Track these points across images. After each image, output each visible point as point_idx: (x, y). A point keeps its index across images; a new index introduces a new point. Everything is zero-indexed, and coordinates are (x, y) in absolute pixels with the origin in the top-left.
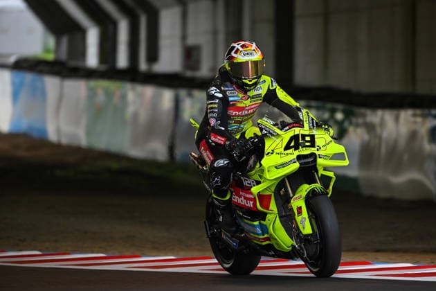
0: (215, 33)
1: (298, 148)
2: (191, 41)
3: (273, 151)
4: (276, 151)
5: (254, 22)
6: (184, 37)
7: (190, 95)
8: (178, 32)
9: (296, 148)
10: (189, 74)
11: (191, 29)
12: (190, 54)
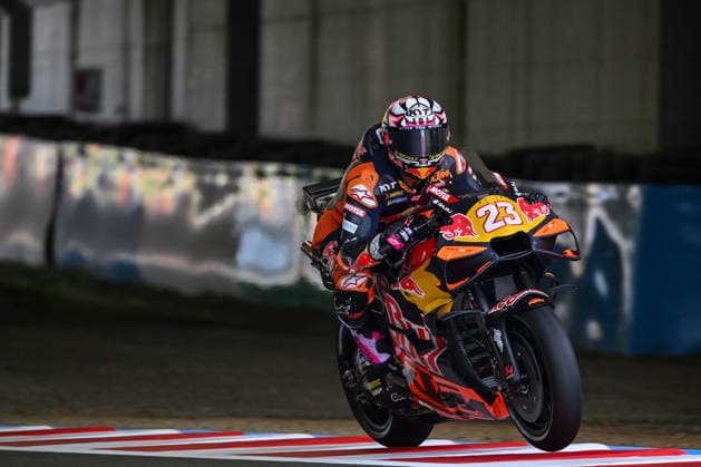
0: (126, 47)
2: (85, 61)
5: (191, 30)
6: (73, 55)
7: (82, 153)
8: (63, 44)
10: (81, 117)
11: (85, 42)
12: (84, 83)
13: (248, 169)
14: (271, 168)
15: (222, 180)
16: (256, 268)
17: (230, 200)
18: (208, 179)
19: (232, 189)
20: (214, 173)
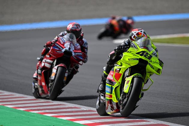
1: (142, 56)
3: (131, 51)
4: (132, 52)
9: (141, 55)
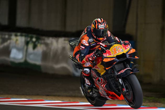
13: (13, 34)
14: (19, 34)
15: (7, 37)
16: (14, 58)
17: (9, 42)
18: (3, 36)
19: (9, 39)
20: (5, 35)
